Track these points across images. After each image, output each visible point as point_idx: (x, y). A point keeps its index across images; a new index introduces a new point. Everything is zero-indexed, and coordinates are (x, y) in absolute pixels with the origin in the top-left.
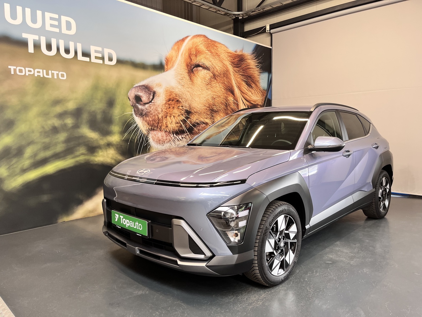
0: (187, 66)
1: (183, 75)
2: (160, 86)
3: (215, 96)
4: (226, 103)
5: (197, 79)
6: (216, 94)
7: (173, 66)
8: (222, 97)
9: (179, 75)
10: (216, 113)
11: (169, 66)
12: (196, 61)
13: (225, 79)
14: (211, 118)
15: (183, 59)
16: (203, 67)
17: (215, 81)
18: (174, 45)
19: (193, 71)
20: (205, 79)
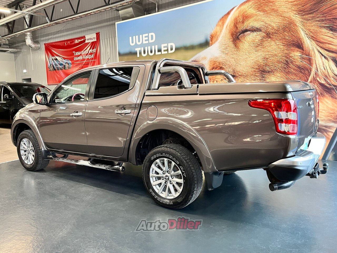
0: (232, 35)
1: (227, 45)
2: (205, 58)
3: (267, 56)
4: (287, 61)
5: (244, 44)
6: (270, 53)
7: (217, 40)
8: (280, 55)
9: (223, 46)
10: (269, 73)
11: (213, 41)
12: (243, 27)
13: (286, 34)
14: (260, 79)
15: (228, 31)
16: (252, 31)
17: (269, 40)
18: (219, 22)
19: (238, 38)
20: (255, 42)
